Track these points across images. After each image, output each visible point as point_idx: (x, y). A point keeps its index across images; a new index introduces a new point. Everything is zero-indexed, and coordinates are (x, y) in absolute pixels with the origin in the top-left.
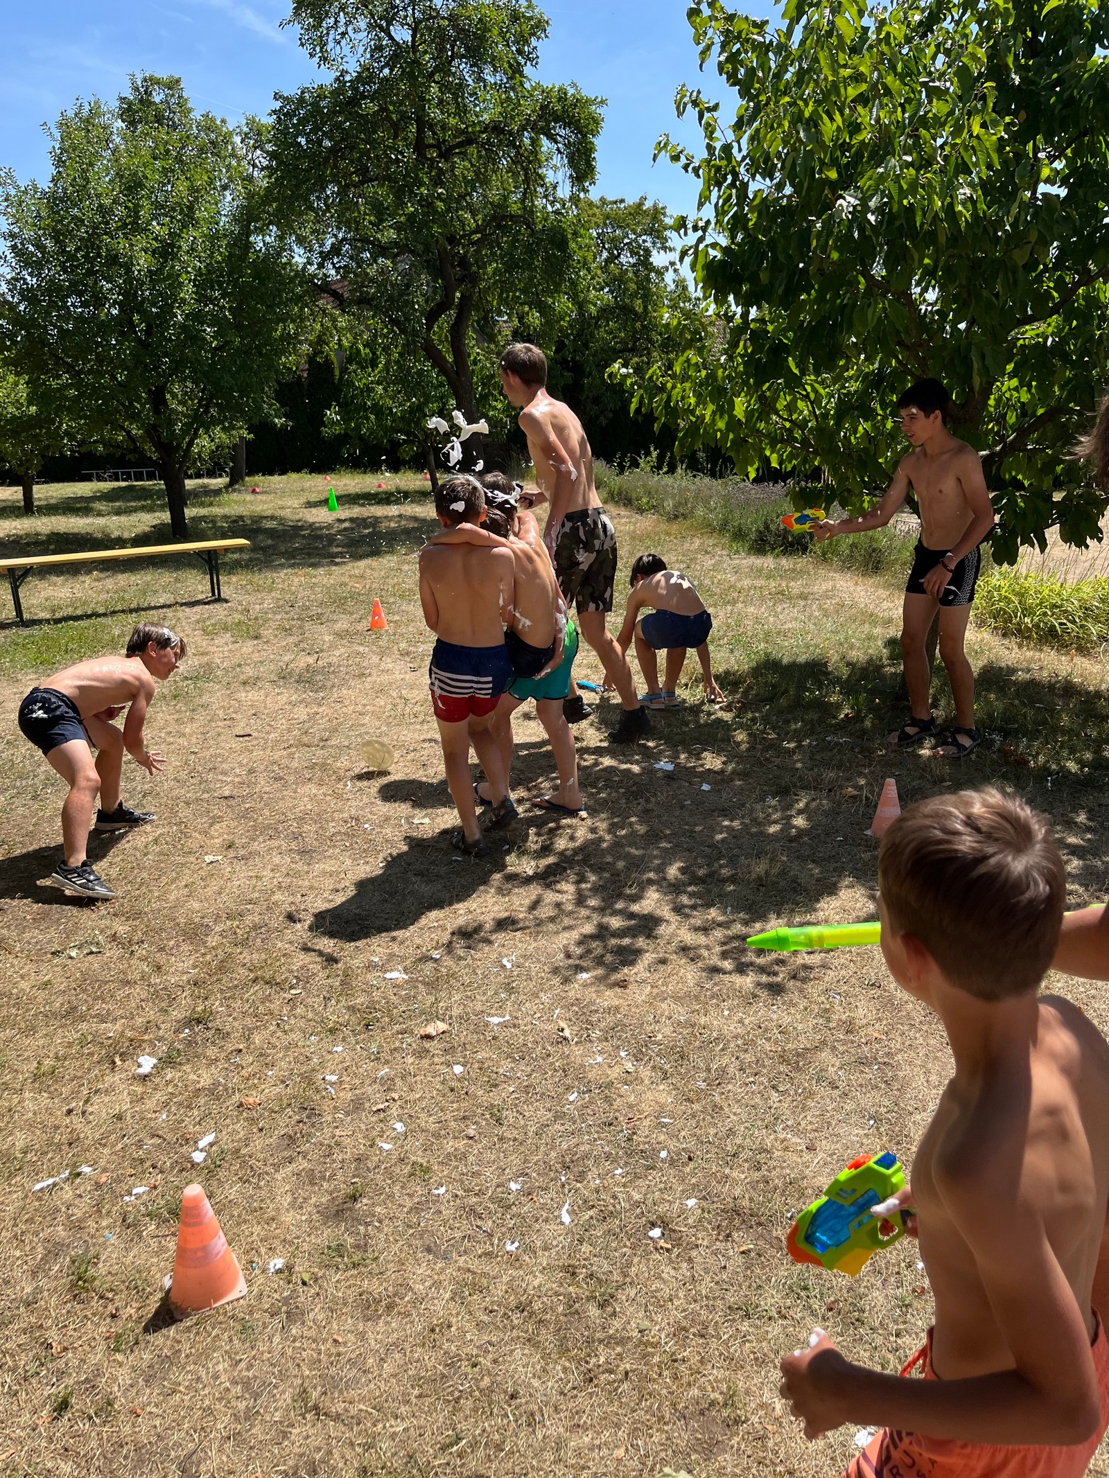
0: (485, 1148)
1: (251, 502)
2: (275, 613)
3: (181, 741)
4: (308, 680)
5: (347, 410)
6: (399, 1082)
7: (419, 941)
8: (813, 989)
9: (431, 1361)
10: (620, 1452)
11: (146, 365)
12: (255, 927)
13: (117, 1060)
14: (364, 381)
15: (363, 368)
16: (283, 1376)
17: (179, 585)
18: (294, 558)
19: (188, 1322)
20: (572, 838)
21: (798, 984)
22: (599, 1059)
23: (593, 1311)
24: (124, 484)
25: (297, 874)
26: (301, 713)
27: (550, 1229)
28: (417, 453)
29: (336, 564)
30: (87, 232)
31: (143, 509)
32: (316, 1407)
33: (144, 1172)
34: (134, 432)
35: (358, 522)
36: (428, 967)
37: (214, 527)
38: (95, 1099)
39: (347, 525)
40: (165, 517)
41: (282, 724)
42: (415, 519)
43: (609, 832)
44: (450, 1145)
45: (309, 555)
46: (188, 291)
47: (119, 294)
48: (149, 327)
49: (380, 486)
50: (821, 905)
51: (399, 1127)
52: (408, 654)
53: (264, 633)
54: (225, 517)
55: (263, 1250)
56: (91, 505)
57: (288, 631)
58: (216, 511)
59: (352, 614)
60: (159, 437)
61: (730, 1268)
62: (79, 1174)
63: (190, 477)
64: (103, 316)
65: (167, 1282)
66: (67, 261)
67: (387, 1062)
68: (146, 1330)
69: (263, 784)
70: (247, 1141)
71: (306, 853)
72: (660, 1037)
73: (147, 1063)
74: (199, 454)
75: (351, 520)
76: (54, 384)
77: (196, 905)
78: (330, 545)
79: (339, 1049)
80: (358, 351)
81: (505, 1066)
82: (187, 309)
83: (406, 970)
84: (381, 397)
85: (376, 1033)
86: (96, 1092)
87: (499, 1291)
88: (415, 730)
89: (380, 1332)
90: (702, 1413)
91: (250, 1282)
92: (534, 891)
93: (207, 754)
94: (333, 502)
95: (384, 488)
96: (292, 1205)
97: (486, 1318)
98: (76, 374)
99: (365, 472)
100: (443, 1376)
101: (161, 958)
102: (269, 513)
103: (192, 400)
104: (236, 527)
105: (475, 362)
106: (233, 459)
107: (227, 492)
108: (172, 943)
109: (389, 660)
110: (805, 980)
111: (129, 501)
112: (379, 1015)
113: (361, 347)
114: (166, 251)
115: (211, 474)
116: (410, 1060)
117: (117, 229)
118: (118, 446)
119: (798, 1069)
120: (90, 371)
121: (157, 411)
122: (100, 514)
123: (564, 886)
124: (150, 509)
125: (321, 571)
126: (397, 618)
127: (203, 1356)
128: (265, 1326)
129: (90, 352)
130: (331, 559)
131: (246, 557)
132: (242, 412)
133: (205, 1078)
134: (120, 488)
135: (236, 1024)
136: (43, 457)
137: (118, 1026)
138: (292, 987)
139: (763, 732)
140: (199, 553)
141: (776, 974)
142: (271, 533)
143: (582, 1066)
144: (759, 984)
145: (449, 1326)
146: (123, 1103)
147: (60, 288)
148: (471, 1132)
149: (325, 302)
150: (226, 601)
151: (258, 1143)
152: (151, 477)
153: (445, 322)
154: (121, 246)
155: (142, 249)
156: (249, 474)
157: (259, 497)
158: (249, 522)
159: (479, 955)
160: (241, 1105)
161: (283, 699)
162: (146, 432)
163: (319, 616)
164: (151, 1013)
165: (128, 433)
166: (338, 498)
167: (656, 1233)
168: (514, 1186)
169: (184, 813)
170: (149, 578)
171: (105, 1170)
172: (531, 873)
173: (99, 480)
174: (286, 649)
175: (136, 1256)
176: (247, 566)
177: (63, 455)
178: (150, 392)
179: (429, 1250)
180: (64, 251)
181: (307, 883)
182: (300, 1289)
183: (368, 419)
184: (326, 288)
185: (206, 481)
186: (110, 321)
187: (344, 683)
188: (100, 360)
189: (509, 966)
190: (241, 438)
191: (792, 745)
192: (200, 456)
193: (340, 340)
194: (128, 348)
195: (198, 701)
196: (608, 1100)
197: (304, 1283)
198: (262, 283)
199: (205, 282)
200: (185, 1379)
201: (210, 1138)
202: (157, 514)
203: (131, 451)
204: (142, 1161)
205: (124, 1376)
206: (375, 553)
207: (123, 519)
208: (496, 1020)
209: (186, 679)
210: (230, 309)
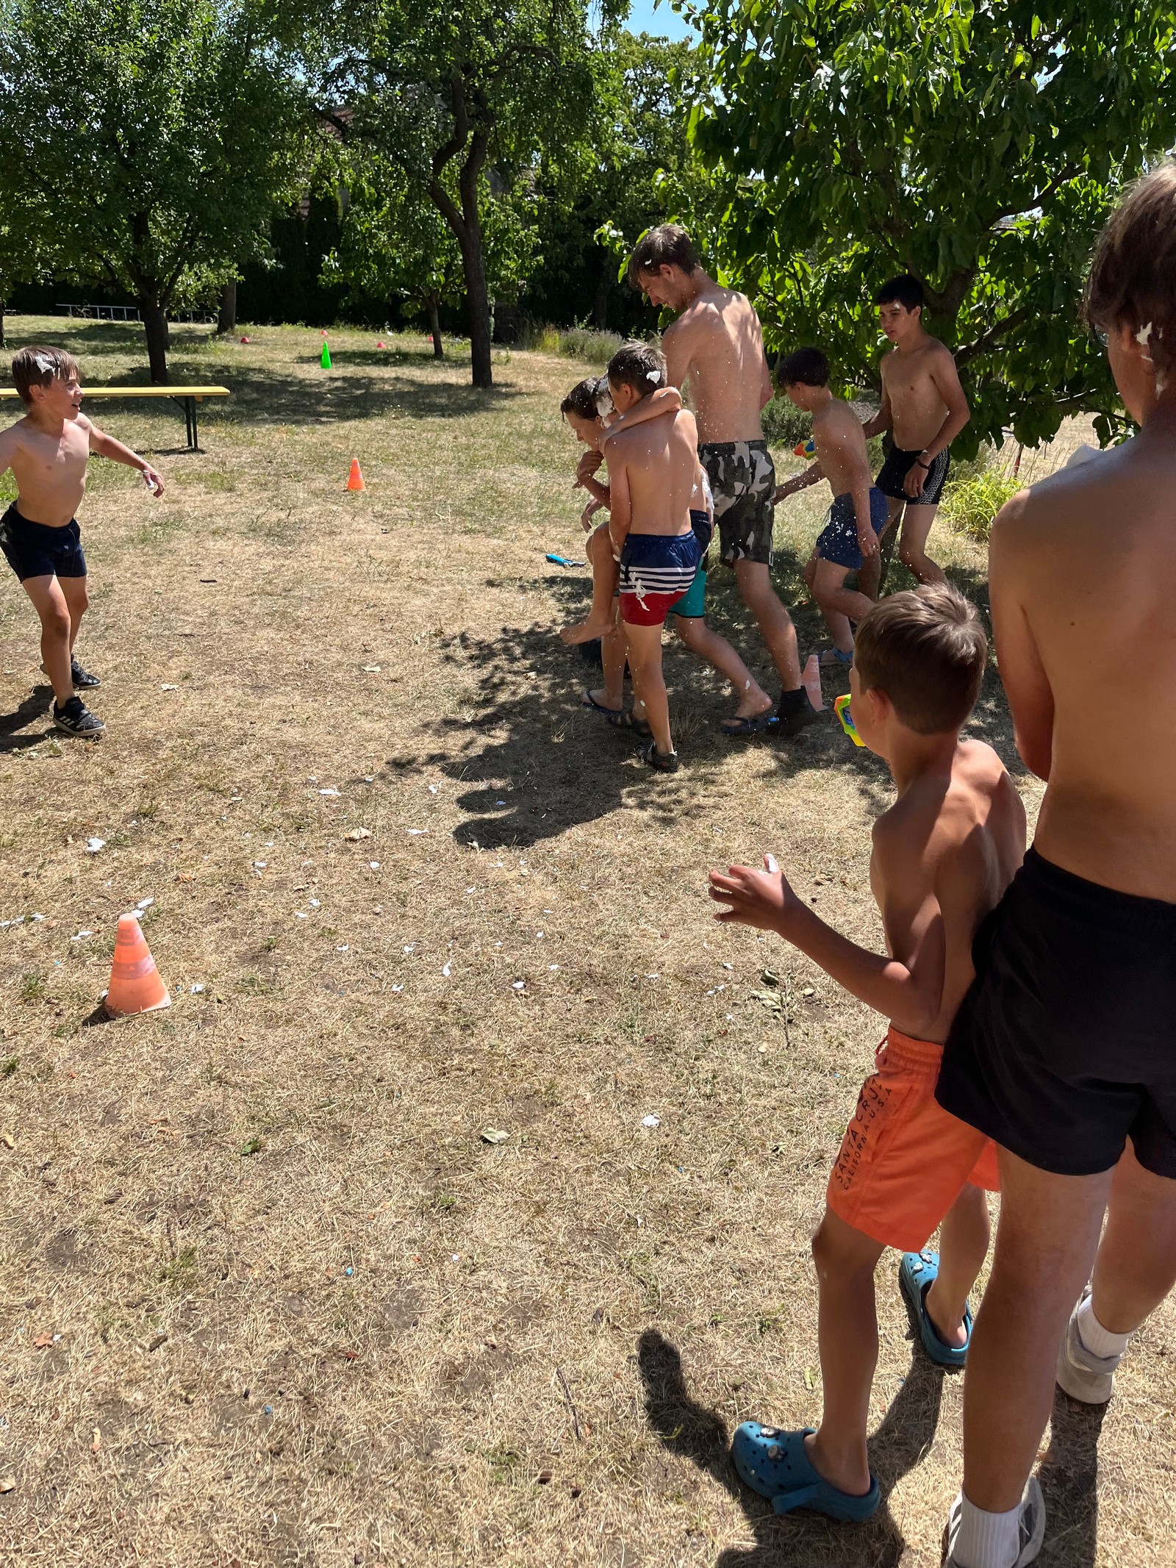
0: (388, 921)
1: (239, 353)
2: (252, 468)
3: (145, 581)
4: (277, 534)
5: (347, 257)
6: (320, 871)
7: (355, 767)
8: (700, 825)
9: (317, 1055)
10: (458, 1118)
11: (127, 188)
12: (204, 746)
13: (70, 839)
14: (367, 225)
15: (366, 210)
16: (194, 1058)
17: (155, 432)
18: (278, 413)
19: (121, 1021)
20: (514, 693)
21: (688, 819)
22: (500, 864)
23: (455, 1032)
24: (102, 322)
25: (248, 705)
26: (267, 564)
27: (430, 980)
28: (421, 312)
29: (322, 423)
30: (70, 36)
31: (121, 350)
32: (219, 1077)
33: (89, 921)
34: (114, 263)
35: (353, 382)
36: (360, 789)
37: (197, 375)
38: (48, 867)
39: (339, 384)
40: (144, 360)
41: (247, 573)
42: (412, 383)
43: (550, 690)
44: (357, 918)
45: (295, 412)
46: (175, 108)
47: (102, 106)
48: (133, 145)
49: (379, 345)
50: (728, 760)
51: (316, 903)
52: (381, 516)
53: (240, 486)
54: (210, 366)
55: (187, 979)
56: (66, 342)
57: (264, 486)
58: (201, 358)
59: (330, 474)
60: (139, 269)
61: (573, 1011)
62: (33, 919)
63: (174, 320)
64: (83, 130)
65: (104, 993)
66: (48, 66)
67: (312, 856)
68: (85, 1024)
69: (223, 626)
70: (180, 905)
71: (258, 688)
72: (557, 851)
73: (97, 844)
74: (184, 292)
75: (344, 379)
76: (29, 202)
77: (150, 724)
78: (318, 403)
79: (271, 844)
80: (362, 189)
81: (417, 865)
82: (175, 127)
83: (340, 789)
84: (384, 245)
85: (306, 835)
86: (51, 861)
87: (381, 1015)
88: (378, 588)
89: (275, 1036)
90: (527, 1097)
91: (174, 998)
92: (469, 734)
93: (171, 595)
94: (326, 358)
95: (384, 347)
96: (216, 950)
97: (366, 1032)
98: (52, 194)
99: (366, 330)
100: (325, 1065)
101: (115, 765)
102: (256, 365)
103: (177, 231)
104: (220, 375)
105: (488, 214)
106: (221, 302)
107: (214, 338)
108: (125, 753)
109: (362, 521)
110: (695, 817)
111: (107, 341)
112: (310, 820)
113: (365, 185)
114: (154, 62)
115: (198, 318)
116: (332, 855)
117: (104, 34)
118: (95, 277)
119: (670, 881)
120: (68, 191)
121: (137, 240)
122: (74, 352)
123: (498, 733)
124: (129, 351)
125: (305, 428)
126: (376, 480)
127: (131, 1043)
128: (184, 1026)
129: (69, 168)
130: (317, 417)
131: (227, 409)
132: (230, 249)
133: (148, 858)
134: (98, 326)
135: (179, 820)
136: (15, 284)
137: (72, 814)
138: (233, 795)
139: (718, 613)
140: (177, 399)
141: (671, 811)
142: (258, 387)
143: (484, 868)
144: (654, 817)
145: (335, 1035)
146: (74, 870)
147: (39, 97)
148: (378, 910)
149: (327, 131)
150: (203, 452)
151: (190, 907)
152: (132, 316)
153: (454, 164)
154: (107, 53)
155: (129, 58)
156: (239, 322)
157: (249, 348)
158: (234, 373)
159: (409, 781)
160: (178, 879)
161: (250, 550)
162: (125, 263)
163: (297, 473)
164: (102, 806)
165: (107, 262)
166: (333, 355)
167: (519, 985)
168: (407, 949)
169: (145, 646)
170: (123, 423)
171: (55, 918)
172: (469, 720)
173: (75, 316)
174: (259, 503)
175: (79, 977)
176: (227, 418)
177: (35, 283)
178: (130, 218)
179: (327, 987)
180: (45, 55)
181: (257, 713)
182: (216, 1004)
183: (369, 268)
184: (328, 115)
185: (192, 325)
186: (90, 137)
187: (313, 539)
188: (78, 179)
189: (434, 791)
190: (231, 279)
191: (741, 627)
192: (185, 296)
193: (341, 175)
194: (109, 167)
195: (165, 545)
196: (500, 894)
197: (219, 1001)
198: (256, 104)
199: (195, 97)
200: (113, 1057)
201: (149, 901)
202: (136, 357)
203: (108, 284)
204: (88, 914)
205: (64, 1052)
206: (364, 415)
207: (99, 359)
208: (415, 832)
209: (156, 524)
210: (221, 131)
